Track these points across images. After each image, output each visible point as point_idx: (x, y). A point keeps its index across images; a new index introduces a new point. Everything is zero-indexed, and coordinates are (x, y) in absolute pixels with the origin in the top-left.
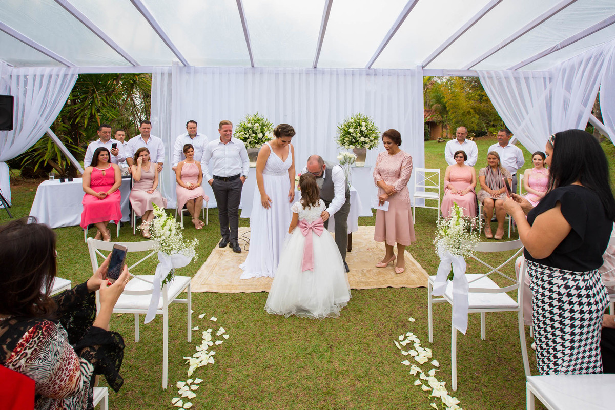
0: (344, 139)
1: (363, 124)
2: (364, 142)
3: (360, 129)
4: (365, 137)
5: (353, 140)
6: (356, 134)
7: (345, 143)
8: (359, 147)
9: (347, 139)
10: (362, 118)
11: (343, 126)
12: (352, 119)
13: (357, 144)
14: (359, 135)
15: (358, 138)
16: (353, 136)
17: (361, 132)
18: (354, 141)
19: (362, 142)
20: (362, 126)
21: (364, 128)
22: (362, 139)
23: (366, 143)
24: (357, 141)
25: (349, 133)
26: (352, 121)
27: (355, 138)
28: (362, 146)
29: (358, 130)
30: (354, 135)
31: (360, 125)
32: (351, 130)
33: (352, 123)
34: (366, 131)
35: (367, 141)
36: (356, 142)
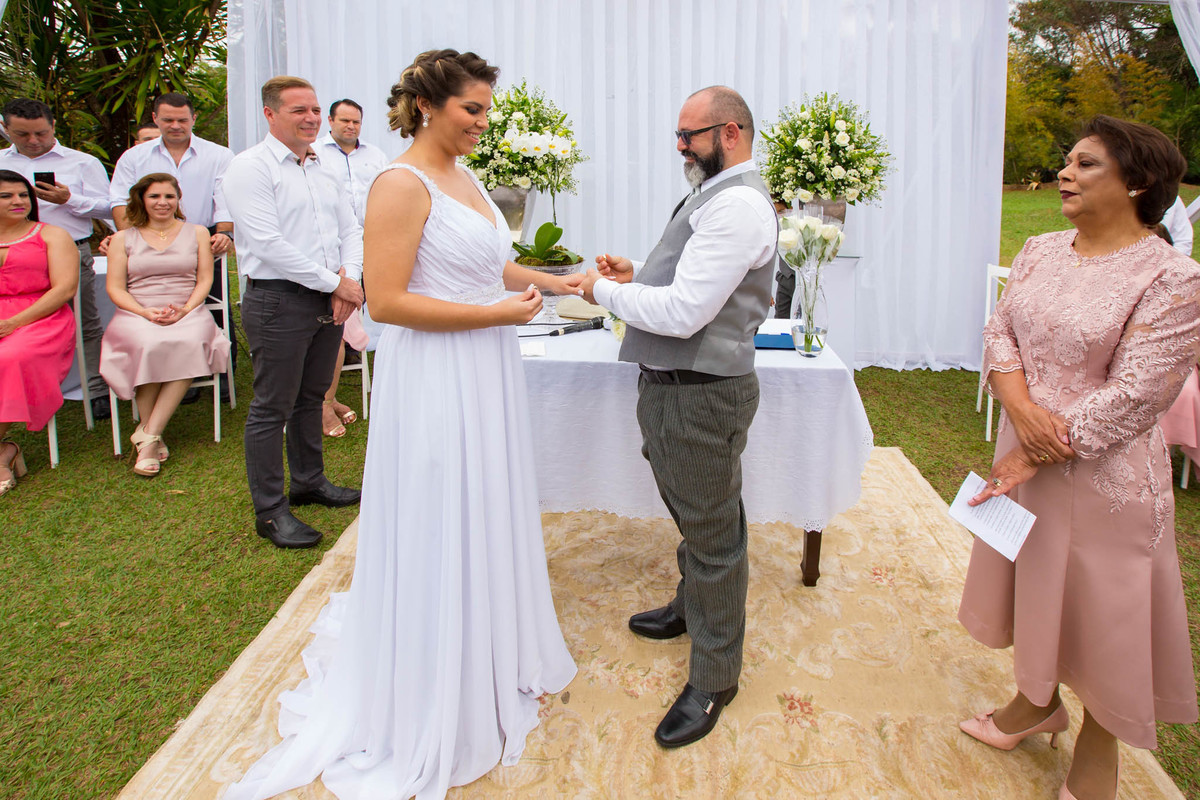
0: (779, 171)
1: (840, 125)
2: (842, 181)
3: (832, 140)
4: (847, 165)
5: (810, 175)
6: (820, 155)
7: (782, 182)
8: (826, 196)
9: (789, 170)
10: (834, 109)
11: (778, 131)
12: (803, 109)
13: (819, 186)
14: (827, 159)
15: (826, 170)
16: (807, 162)
17: (835, 149)
18: (813, 179)
19: (836, 181)
20: (838, 132)
21: (842, 139)
22: (838, 172)
23: (849, 185)
24: (821, 178)
25: (798, 153)
26: (806, 115)
27: (812, 168)
28: (834, 193)
29: (826, 142)
30: (813, 158)
31: (830, 129)
32: (803, 143)
33: (804, 122)
34: (850, 148)
35: (852, 179)
36: (817, 181)
